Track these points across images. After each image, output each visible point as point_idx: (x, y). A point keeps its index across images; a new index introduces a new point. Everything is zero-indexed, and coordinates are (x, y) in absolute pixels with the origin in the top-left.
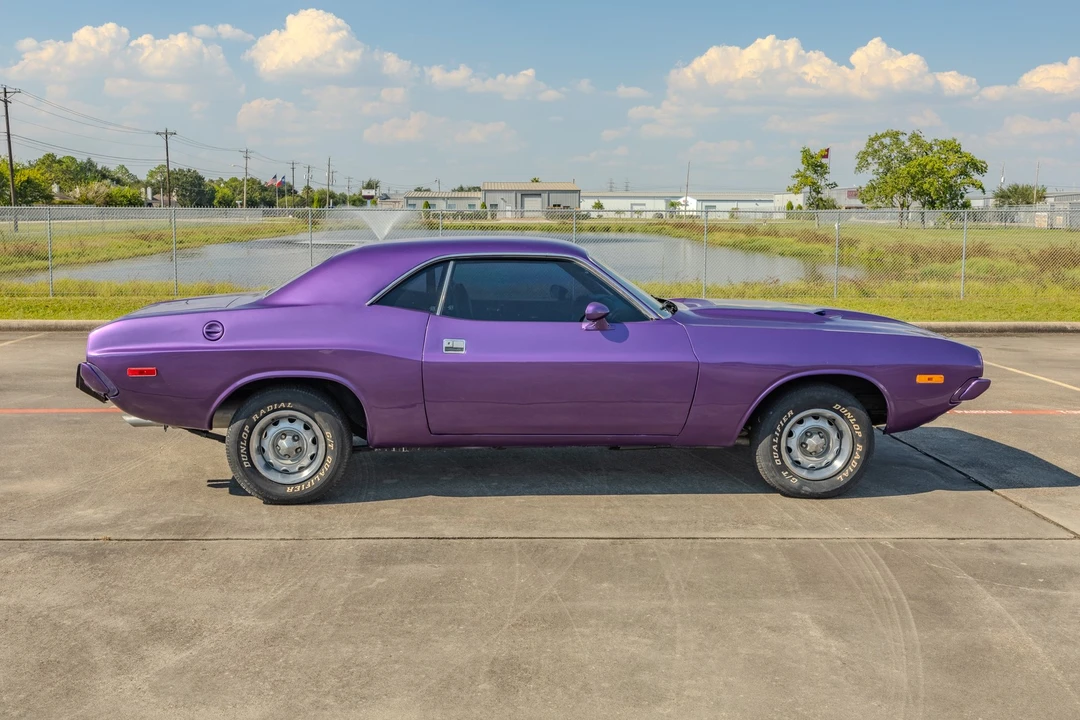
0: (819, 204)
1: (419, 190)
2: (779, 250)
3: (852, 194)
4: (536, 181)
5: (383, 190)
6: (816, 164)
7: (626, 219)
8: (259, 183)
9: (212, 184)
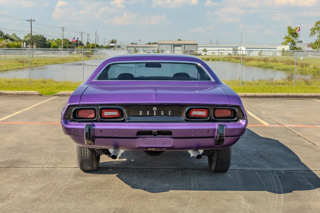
0: (294, 48)
1: (132, 44)
2: (277, 68)
3: (309, 46)
4: (180, 40)
5: (118, 44)
6: (294, 33)
7: (216, 56)
8: (68, 41)
9: (50, 41)
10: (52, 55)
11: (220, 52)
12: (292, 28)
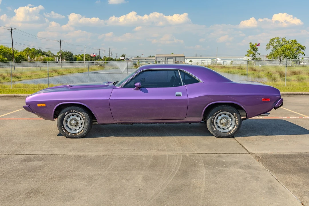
0: (255, 58)
1: (138, 57)
2: (242, 73)
3: (266, 57)
4: (172, 54)
5: (127, 57)
7: (199, 65)
8: (90, 56)
9: (76, 56)
10: (77, 67)
11: (202, 62)
12: (253, 44)
